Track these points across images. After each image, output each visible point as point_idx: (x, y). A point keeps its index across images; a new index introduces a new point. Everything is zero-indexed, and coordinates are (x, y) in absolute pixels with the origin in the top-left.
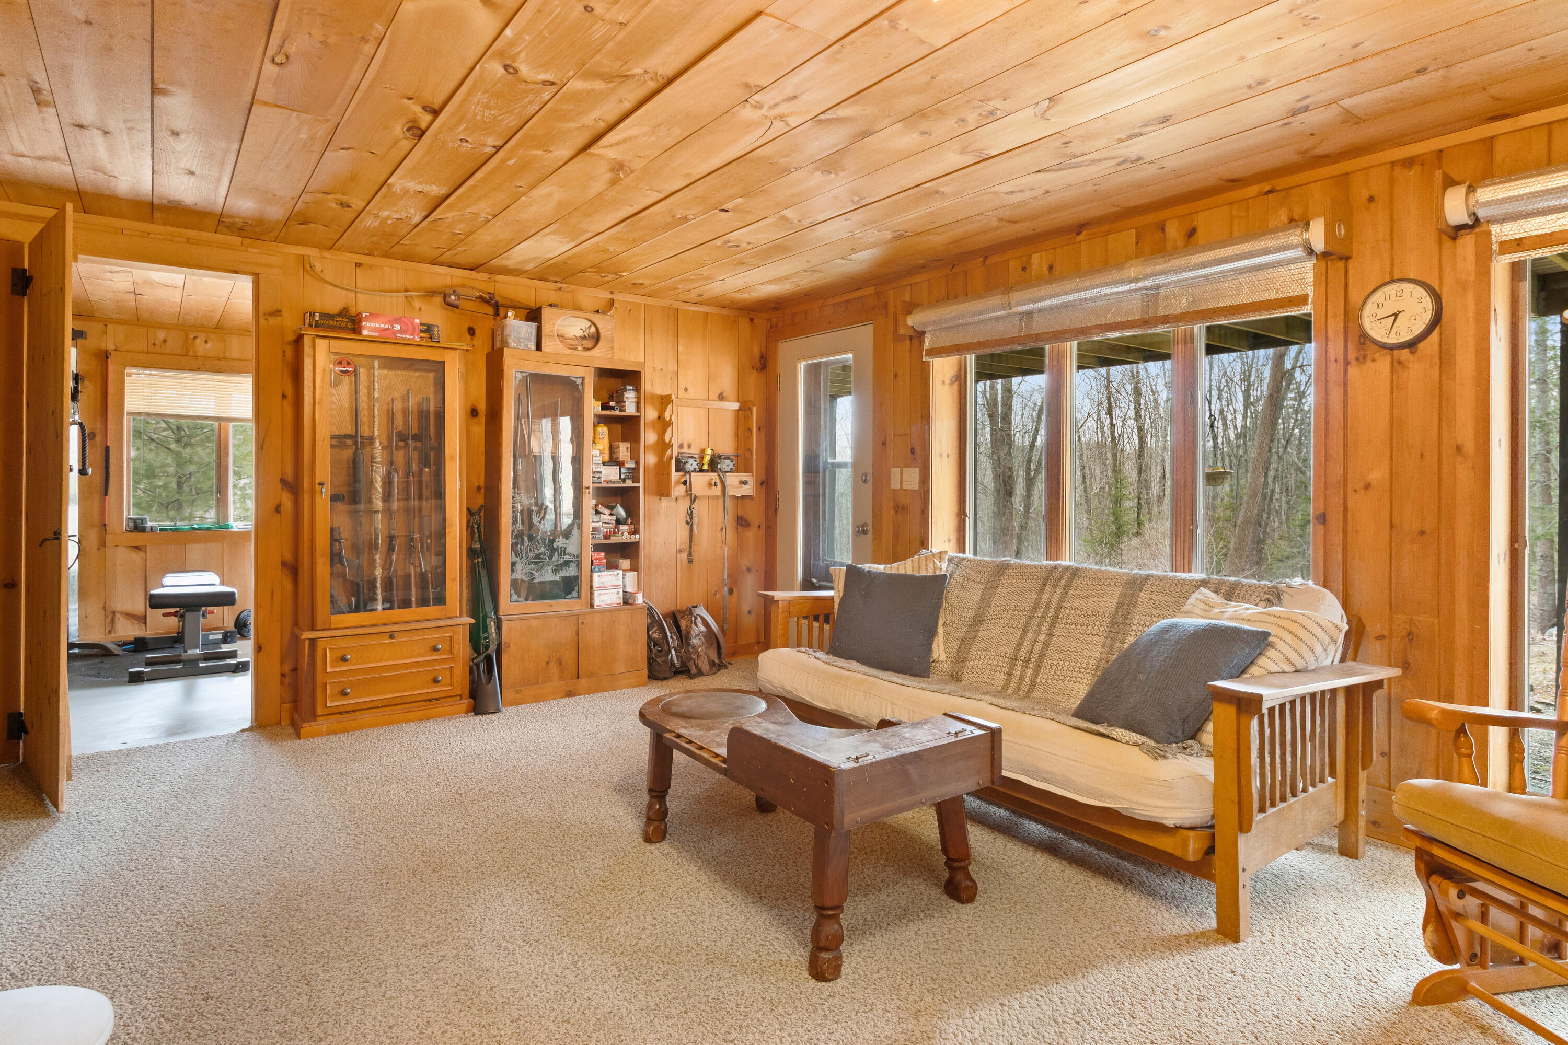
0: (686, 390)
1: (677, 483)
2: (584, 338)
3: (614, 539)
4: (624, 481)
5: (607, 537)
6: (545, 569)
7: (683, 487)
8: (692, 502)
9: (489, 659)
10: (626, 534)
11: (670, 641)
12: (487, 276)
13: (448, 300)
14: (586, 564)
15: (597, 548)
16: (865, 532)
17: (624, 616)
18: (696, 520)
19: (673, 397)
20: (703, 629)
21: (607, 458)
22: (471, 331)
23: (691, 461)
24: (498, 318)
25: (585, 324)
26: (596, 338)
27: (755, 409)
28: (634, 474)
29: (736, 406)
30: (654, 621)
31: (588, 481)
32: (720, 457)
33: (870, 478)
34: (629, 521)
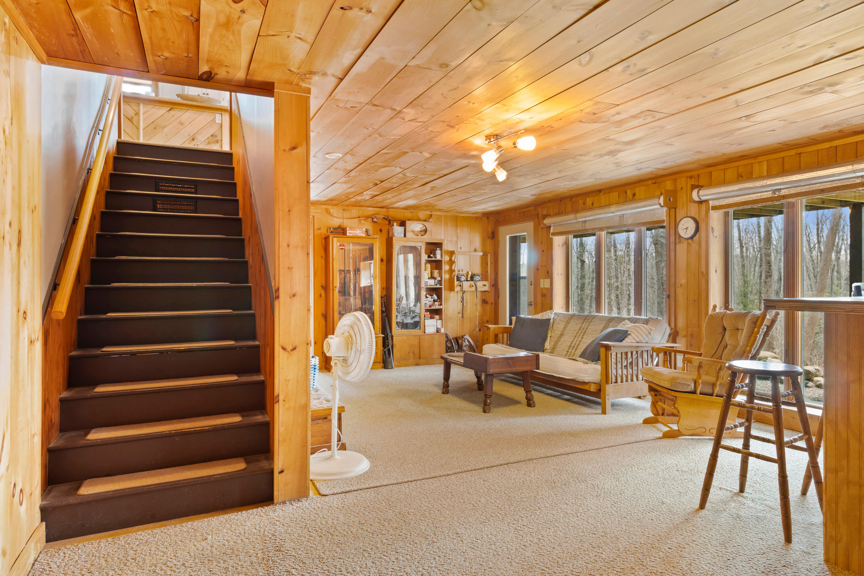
0: (461, 248)
1: (457, 286)
2: (421, 231)
3: (433, 308)
4: (436, 285)
5: (430, 306)
6: (408, 318)
7: (459, 288)
8: (463, 293)
9: (389, 350)
10: (437, 305)
11: (455, 347)
12: (386, 210)
13: (373, 220)
14: (422, 317)
15: (427, 311)
16: (531, 305)
17: (437, 336)
18: (465, 301)
19: (455, 251)
20: (468, 344)
21: (430, 276)
22: (381, 230)
23: (463, 277)
24: (390, 225)
25: (421, 226)
26: (426, 231)
27: (489, 255)
28: (440, 282)
29: (481, 254)
30: (448, 340)
31: (423, 285)
32: (475, 275)
33: (533, 283)
34: (439, 300)
